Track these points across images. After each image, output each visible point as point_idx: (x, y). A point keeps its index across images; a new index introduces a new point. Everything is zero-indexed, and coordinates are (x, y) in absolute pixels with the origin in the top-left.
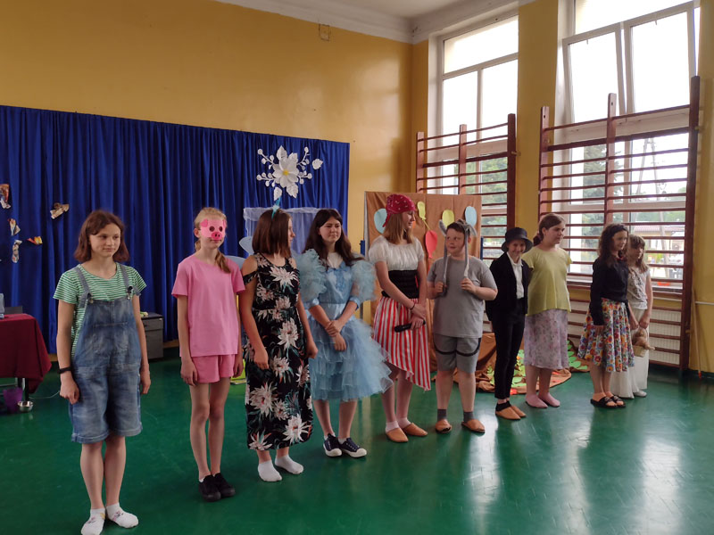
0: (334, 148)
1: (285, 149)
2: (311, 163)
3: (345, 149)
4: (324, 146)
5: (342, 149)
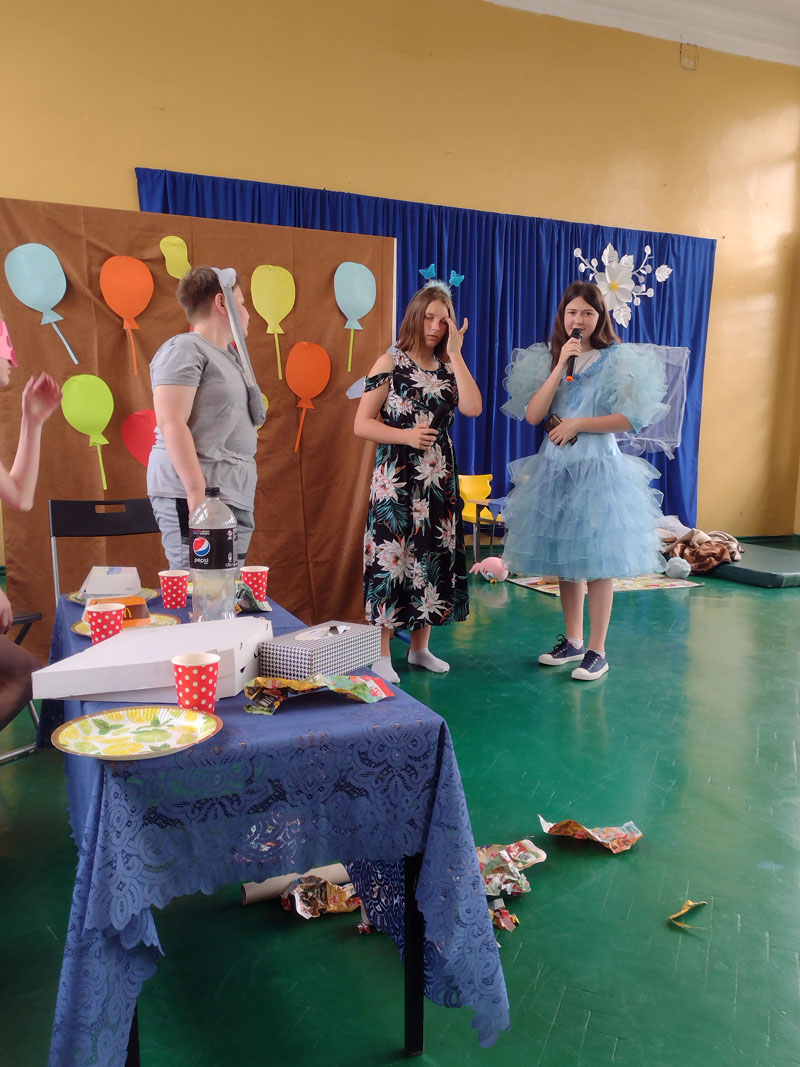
0: (690, 248)
1: (616, 249)
2: (654, 271)
3: (709, 249)
4: (676, 245)
5: (703, 249)
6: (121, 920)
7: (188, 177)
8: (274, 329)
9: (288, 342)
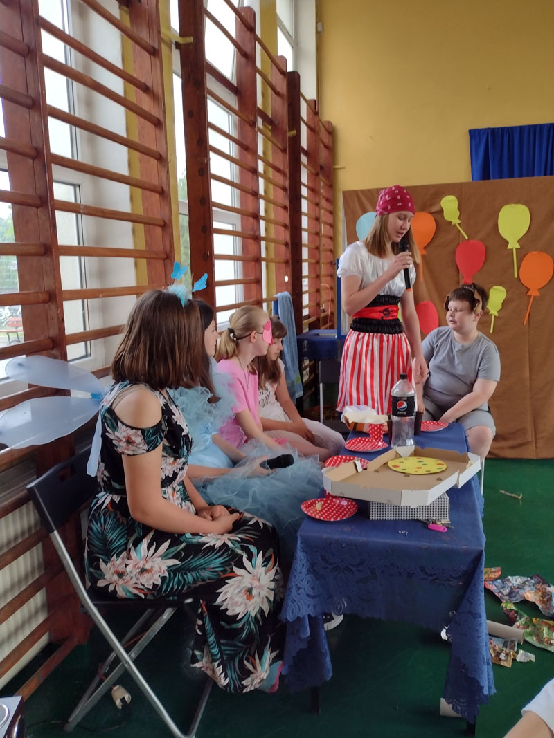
6: (291, 617)
7: (503, 129)
8: (513, 245)
9: (522, 253)
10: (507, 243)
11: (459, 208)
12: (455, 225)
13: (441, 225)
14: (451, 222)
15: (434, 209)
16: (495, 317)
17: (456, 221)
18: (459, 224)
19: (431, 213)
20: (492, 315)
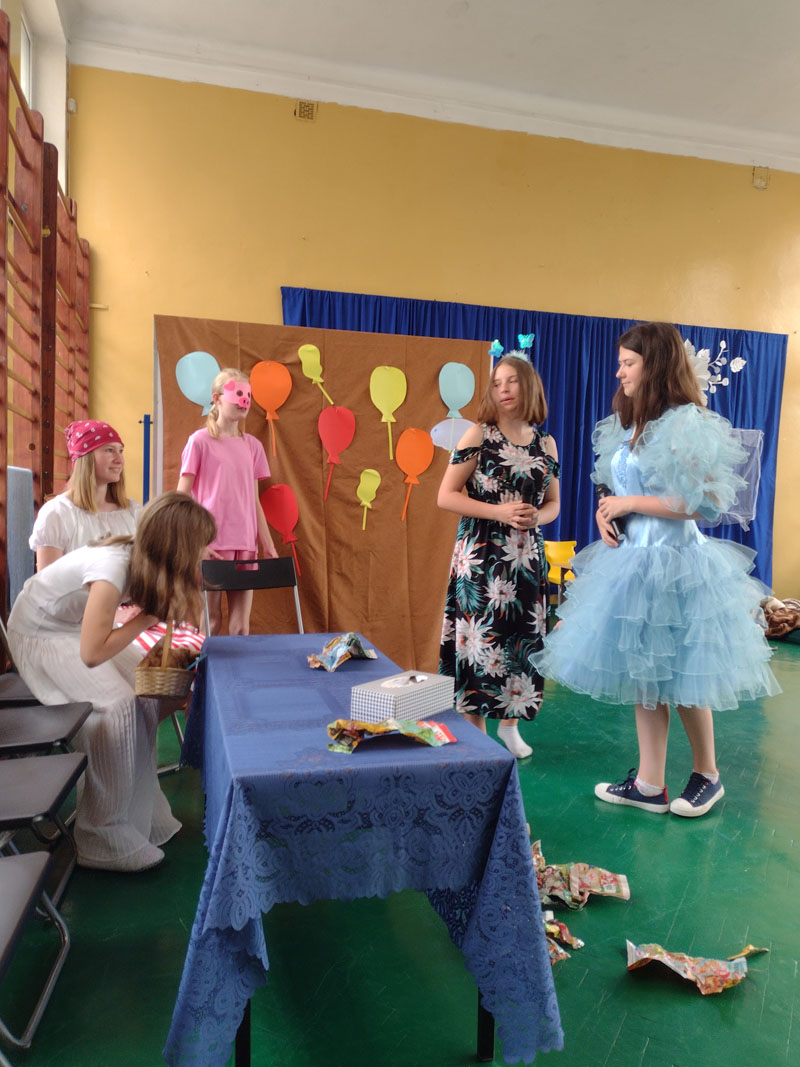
0: (763, 341)
1: (693, 343)
2: (729, 363)
3: (781, 344)
4: (750, 340)
5: (776, 343)
6: (239, 922)
7: (323, 293)
8: (388, 418)
9: (399, 429)
10: (381, 415)
11: (323, 363)
12: (316, 385)
13: (299, 383)
14: (312, 380)
15: (289, 360)
16: (368, 509)
17: (317, 379)
18: (322, 384)
19: (285, 365)
20: (363, 507)
